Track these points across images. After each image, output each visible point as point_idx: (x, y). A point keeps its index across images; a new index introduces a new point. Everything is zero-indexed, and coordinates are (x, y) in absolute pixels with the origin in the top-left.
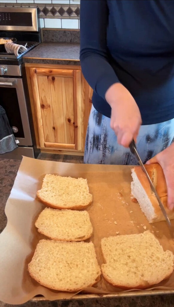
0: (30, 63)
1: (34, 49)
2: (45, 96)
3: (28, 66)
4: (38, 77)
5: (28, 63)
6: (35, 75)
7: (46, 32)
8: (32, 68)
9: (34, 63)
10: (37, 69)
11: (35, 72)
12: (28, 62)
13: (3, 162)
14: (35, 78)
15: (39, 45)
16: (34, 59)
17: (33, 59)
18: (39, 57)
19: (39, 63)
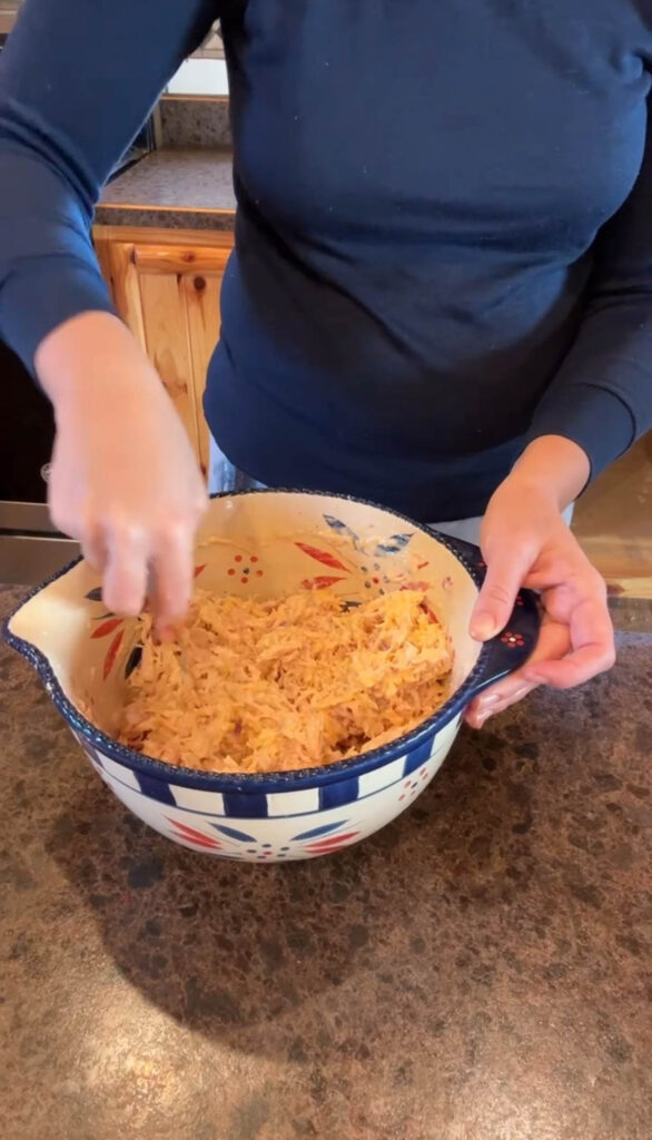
0: (110, 227)
1: (128, 173)
2: (168, 352)
3: (105, 237)
4: (142, 277)
5: (106, 227)
6: (132, 271)
7: (172, 109)
8: (119, 245)
9: (128, 224)
10: (137, 247)
11: (132, 258)
12: (105, 223)
13: (10, 597)
14: (130, 279)
15: (147, 157)
16: (127, 211)
17: (121, 211)
18: (143, 204)
19: (145, 224)
